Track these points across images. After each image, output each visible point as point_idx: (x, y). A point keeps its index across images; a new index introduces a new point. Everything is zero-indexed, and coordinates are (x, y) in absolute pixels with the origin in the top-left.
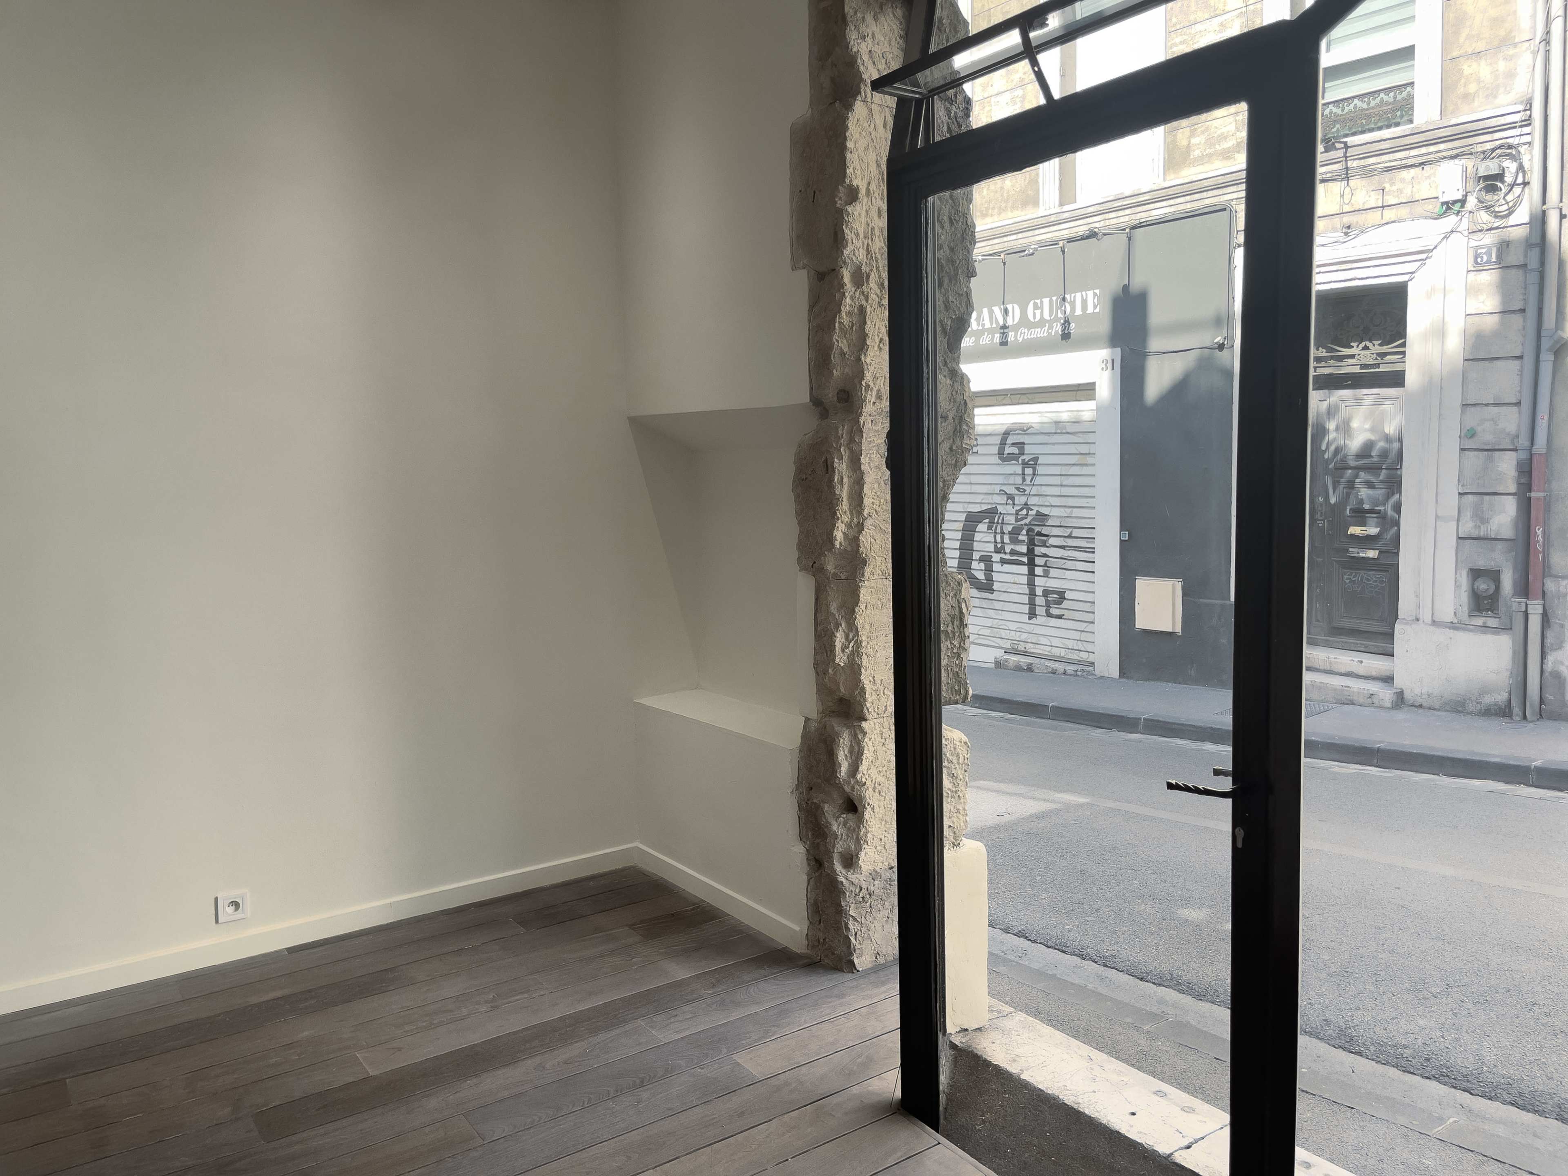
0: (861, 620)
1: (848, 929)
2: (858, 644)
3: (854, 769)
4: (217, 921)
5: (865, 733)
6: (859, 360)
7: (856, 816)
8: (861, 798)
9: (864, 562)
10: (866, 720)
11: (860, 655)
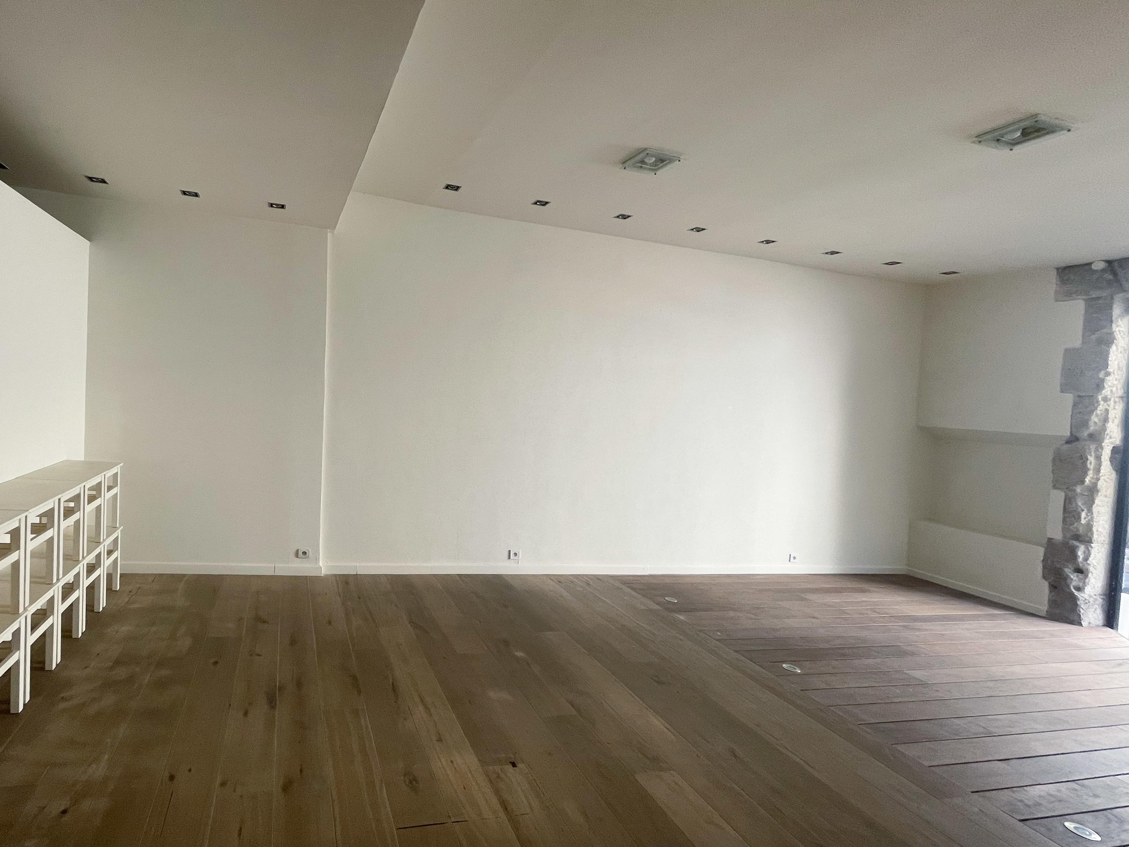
0: (1095, 509)
1: (1080, 612)
2: (1092, 518)
3: (1086, 559)
4: (790, 561)
5: (1092, 548)
6: (1104, 425)
7: (1084, 574)
8: (1087, 570)
9: (1098, 491)
10: (1092, 543)
11: (1093, 521)
